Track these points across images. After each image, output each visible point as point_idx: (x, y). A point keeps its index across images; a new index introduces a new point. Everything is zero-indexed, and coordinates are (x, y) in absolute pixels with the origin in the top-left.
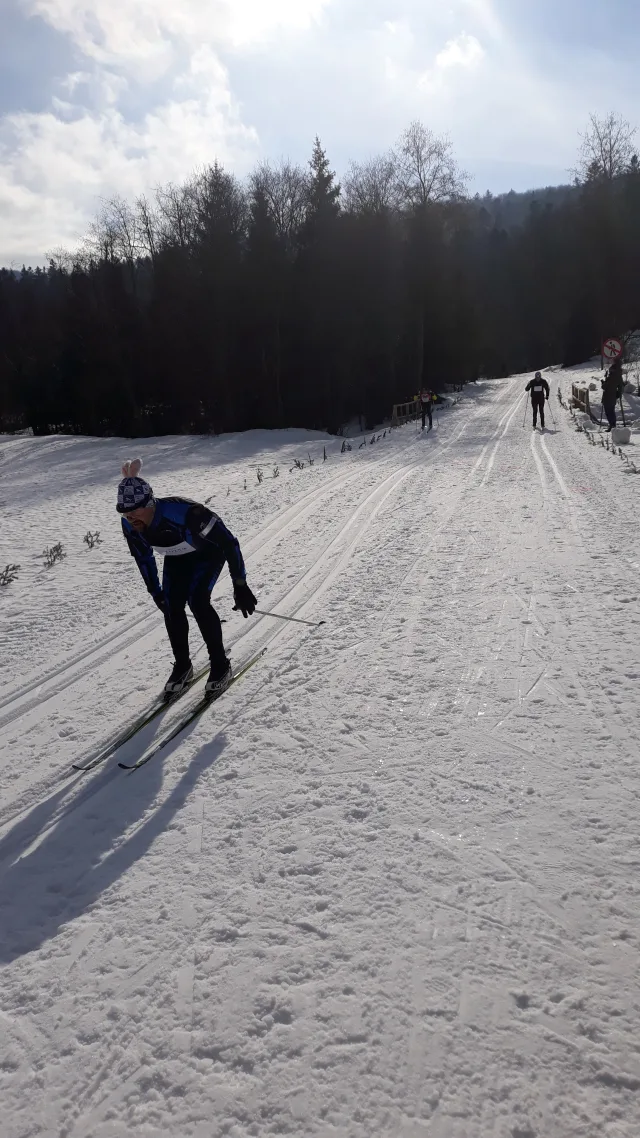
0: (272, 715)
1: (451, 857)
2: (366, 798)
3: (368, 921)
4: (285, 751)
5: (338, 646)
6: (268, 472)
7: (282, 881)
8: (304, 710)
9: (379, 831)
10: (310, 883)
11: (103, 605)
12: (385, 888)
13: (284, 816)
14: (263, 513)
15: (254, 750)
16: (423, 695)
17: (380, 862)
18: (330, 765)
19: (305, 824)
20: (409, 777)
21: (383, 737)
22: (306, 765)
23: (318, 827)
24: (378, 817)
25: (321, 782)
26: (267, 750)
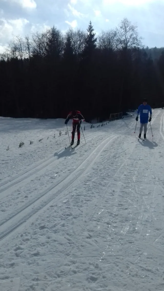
0: (57, 227)
4: (61, 244)
5: (87, 200)
6: (63, 133)
8: (71, 226)
9: (102, 288)
13: (59, 276)
14: (60, 146)
15: (48, 243)
16: (123, 224)
18: (81, 253)
19: (68, 282)
20: (116, 262)
21: (105, 241)
22: (70, 252)
23: (74, 284)
24: (102, 281)
25: (76, 261)
26: (54, 243)
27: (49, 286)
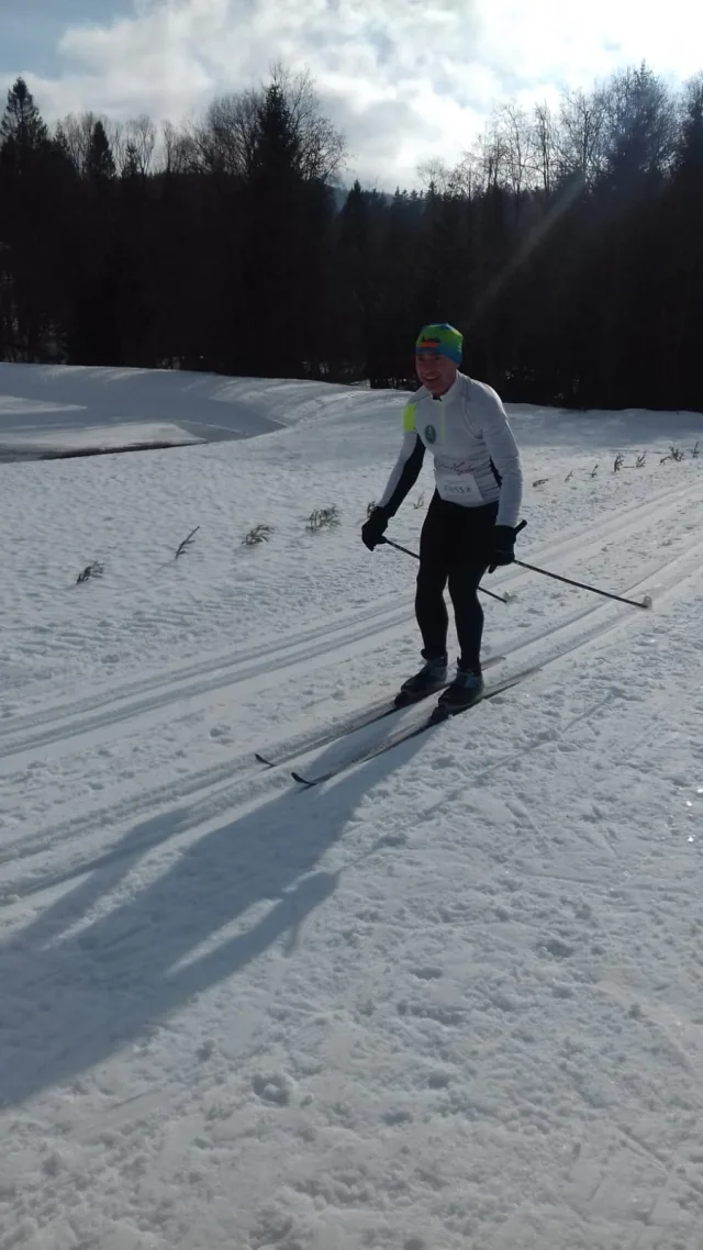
1: (679, 1061)
2: (581, 928)
3: (501, 1131)
4: (489, 824)
7: (397, 1021)
8: (540, 772)
9: (580, 984)
10: (436, 1037)
12: (553, 1084)
13: (447, 918)
17: (561, 1036)
18: (545, 861)
19: (469, 941)
20: (661, 910)
21: (645, 839)
22: (511, 852)
23: (487, 950)
24: (586, 962)
25: (521, 884)
26: (464, 815)
27: (403, 942)
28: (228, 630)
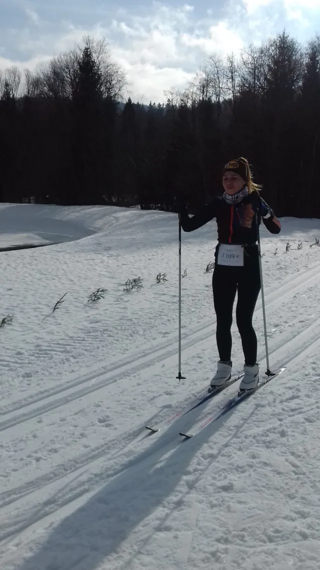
0: (272, 436)
4: (279, 473)
8: (300, 438)
11: (156, 324)
13: (271, 540)
19: (289, 555)
22: (297, 491)
23: (301, 561)
25: (309, 513)
26: (263, 468)
28: (93, 353)
